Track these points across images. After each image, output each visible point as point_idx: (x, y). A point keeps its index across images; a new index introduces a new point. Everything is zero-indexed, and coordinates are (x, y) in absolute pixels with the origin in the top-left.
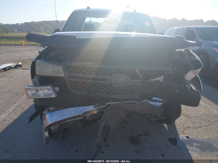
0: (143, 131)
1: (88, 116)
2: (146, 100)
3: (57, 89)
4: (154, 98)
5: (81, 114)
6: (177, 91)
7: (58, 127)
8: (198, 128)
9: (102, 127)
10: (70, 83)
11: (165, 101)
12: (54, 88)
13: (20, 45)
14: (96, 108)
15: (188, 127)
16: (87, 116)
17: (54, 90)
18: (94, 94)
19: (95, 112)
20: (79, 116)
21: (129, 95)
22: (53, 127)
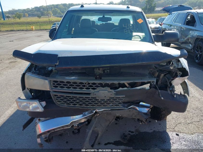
0: (135, 127)
1: (76, 125)
2: (132, 106)
3: (44, 103)
4: (141, 103)
5: (69, 124)
6: (162, 98)
7: (48, 136)
8: (189, 124)
9: (89, 135)
10: (56, 97)
11: (152, 106)
12: (40, 103)
13: (31, 30)
14: (84, 118)
15: (180, 123)
16: (74, 126)
17: (41, 104)
18: (79, 106)
19: (83, 121)
20: (67, 126)
21: (114, 106)
22: (44, 135)
